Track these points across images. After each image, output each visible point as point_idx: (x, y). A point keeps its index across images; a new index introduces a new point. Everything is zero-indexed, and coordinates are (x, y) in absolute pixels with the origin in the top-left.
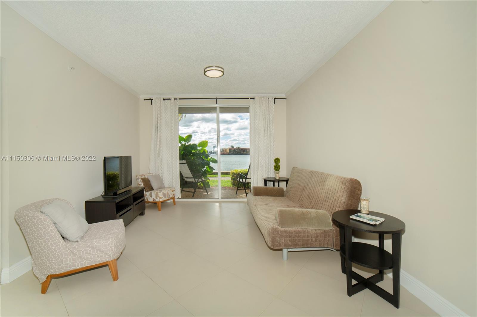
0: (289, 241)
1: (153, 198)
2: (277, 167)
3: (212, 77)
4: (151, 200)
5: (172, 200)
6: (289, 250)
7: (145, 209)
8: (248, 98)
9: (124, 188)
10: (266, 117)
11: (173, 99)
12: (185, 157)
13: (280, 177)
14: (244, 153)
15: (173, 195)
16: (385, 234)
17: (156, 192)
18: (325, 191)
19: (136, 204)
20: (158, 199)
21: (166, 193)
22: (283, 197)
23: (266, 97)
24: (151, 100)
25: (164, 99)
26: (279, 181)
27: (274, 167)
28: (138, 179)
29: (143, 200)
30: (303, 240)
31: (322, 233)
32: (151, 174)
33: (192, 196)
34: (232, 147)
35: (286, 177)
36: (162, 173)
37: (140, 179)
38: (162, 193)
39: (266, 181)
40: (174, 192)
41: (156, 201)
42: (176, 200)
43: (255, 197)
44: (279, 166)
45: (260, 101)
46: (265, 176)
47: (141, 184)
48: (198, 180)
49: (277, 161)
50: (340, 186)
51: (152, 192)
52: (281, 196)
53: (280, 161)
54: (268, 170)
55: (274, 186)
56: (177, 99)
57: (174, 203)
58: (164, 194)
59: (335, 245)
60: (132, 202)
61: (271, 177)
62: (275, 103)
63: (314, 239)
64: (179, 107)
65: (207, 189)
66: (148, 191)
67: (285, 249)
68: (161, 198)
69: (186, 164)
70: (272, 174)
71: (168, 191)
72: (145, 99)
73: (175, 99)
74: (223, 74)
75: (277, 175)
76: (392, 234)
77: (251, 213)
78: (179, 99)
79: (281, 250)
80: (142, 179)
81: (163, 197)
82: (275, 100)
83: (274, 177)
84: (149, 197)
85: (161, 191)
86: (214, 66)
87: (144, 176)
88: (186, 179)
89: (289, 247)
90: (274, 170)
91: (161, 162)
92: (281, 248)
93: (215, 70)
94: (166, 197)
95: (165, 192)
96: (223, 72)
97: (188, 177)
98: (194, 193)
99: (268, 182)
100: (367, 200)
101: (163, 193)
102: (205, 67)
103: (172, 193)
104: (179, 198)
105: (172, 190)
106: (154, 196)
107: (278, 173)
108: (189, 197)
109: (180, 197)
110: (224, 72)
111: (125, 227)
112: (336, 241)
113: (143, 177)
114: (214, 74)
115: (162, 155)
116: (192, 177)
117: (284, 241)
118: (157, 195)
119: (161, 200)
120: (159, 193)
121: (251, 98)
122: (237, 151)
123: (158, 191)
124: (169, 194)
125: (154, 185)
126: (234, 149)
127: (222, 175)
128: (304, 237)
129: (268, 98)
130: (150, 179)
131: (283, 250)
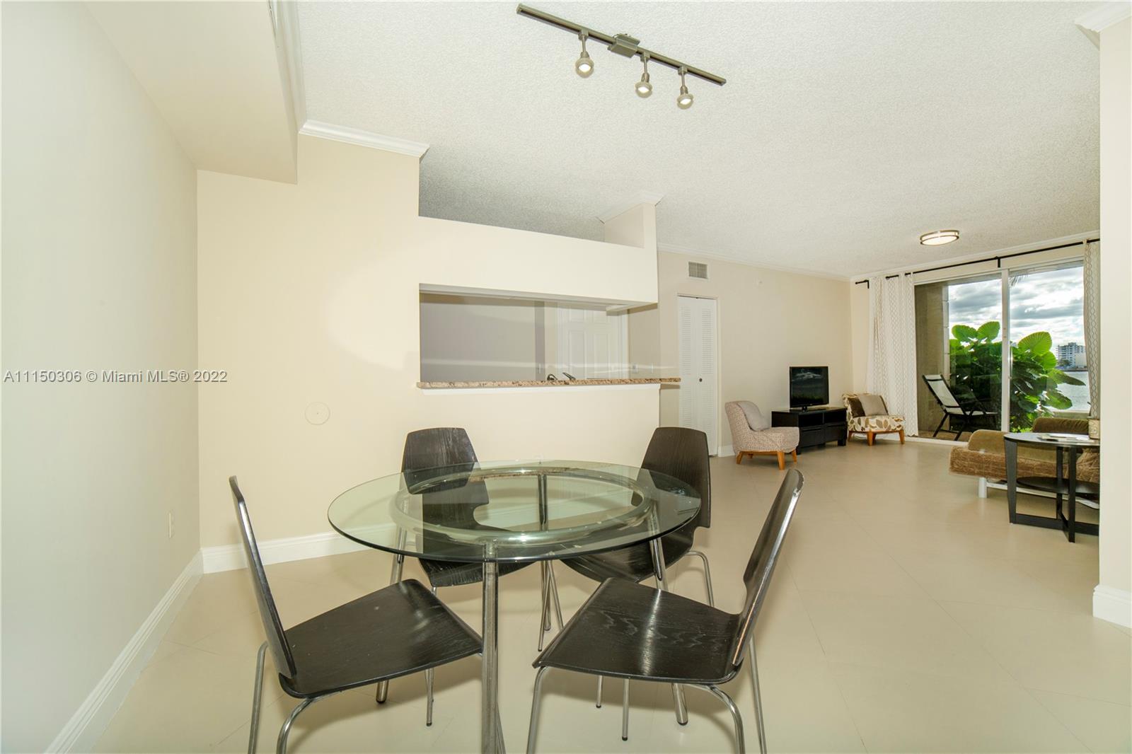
1: (862, 426)
4: (859, 429)
7: (846, 438)
11: (902, 275)
15: (898, 427)
17: (866, 418)
20: (869, 428)
21: (883, 422)
24: (868, 282)
25: (887, 278)
28: (844, 399)
29: (843, 425)
32: (865, 393)
33: (954, 439)
37: (847, 399)
38: (875, 420)
40: (902, 422)
41: (865, 431)
48: (972, 412)
51: (862, 418)
56: (910, 274)
58: (879, 423)
60: (823, 422)
64: (915, 286)
66: (856, 417)
68: (873, 427)
69: (943, 381)
71: (888, 420)
72: (856, 281)
73: (906, 274)
78: (914, 273)
80: (849, 399)
81: (876, 427)
84: (854, 423)
85: (873, 418)
87: (855, 396)
91: (884, 378)
95: (882, 419)
97: (951, 405)
98: (959, 434)
101: (877, 421)
103: (896, 423)
104: (913, 436)
105: (897, 419)
106: (863, 424)
115: (885, 365)
116: (957, 404)
118: (867, 423)
119: (873, 430)
120: (870, 420)
123: (870, 417)
124: (889, 424)
125: (866, 408)
130: (860, 400)
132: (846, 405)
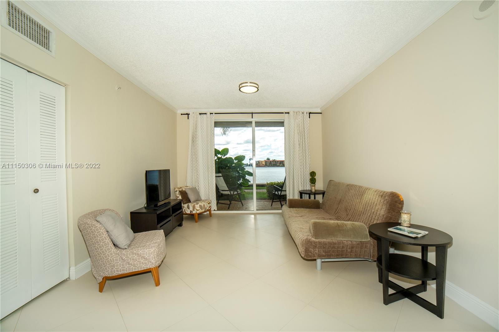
0: (323, 251)
1: (190, 210)
2: (313, 180)
3: (246, 93)
4: (188, 212)
5: (208, 212)
6: (323, 260)
7: (183, 221)
8: (283, 113)
9: (163, 200)
10: (301, 132)
11: (209, 114)
12: (221, 170)
13: (316, 189)
14: (280, 165)
15: (209, 207)
16: (429, 247)
17: (193, 204)
18: (363, 204)
19: (175, 216)
20: (195, 211)
21: (203, 205)
22: (319, 209)
23: (301, 112)
24: (188, 114)
25: (200, 114)
26: (315, 194)
27: (309, 180)
28: (176, 191)
29: (181, 212)
30: (337, 251)
31: (358, 244)
32: (188, 186)
33: (228, 208)
34: (268, 159)
35: (322, 190)
36: (198, 186)
37: (178, 192)
38: (198, 205)
39: (301, 193)
40: (210, 205)
41: (193, 213)
42: (213, 212)
43: (289, 209)
44: (315, 179)
45: (295, 115)
46: (301, 189)
47: (179, 197)
48: (234, 193)
49: (313, 174)
50: (380, 199)
51: (190, 204)
52: (317, 208)
53: (316, 174)
54: (304, 183)
55: (310, 198)
56: (213, 114)
57: (210, 215)
58: (200, 206)
59: (372, 256)
60: (171, 214)
61: (306, 190)
62: (309, 118)
63: (349, 250)
64: (215, 122)
65: (242, 201)
66: (185, 203)
67: (319, 260)
68: (198, 210)
69: (222, 177)
70: (308, 187)
71: (205, 204)
72: (182, 113)
73: (211, 114)
74: (258, 90)
75: (313, 188)
76: (436, 247)
77: (286, 224)
78: (215, 113)
79: (315, 260)
80: (180, 191)
81: (199, 210)
82: (310, 114)
83: (310, 189)
84: (187, 209)
85: (197, 204)
86: (249, 83)
87: (181, 189)
88: (222, 192)
89: (323, 258)
90: (310, 183)
91: (197, 176)
92: (315, 258)
93: (250, 86)
94: (202, 209)
95: (201, 204)
96: (257, 88)
97: (224, 190)
98: (230, 205)
99: (303, 195)
100: (408, 214)
101: (200, 205)
102: (240, 83)
103: (208, 205)
104: (214, 210)
105: (208, 203)
107: (314, 186)
108: (225, 210)
109: (216, 210)
110: (259, 88)
111: (165, 237)
112: (373, 252)
113: (180, 190)
114: (249, 89)
115: (198, 168)
116: (228, 189)
117: (317, 252)
118: (194, 207)
119: (198, 212)
120: (196, 205)
121: (285, 113)
122: (273, 163)
123: (195, 203)
124: (206, 206)
125: (192, 197)
126: (270, 162)
127: (258, 188)
128: (338, 247)
129: (303, 113)
130: (187, 192)
131: (317, 260)
132: (178, 196)
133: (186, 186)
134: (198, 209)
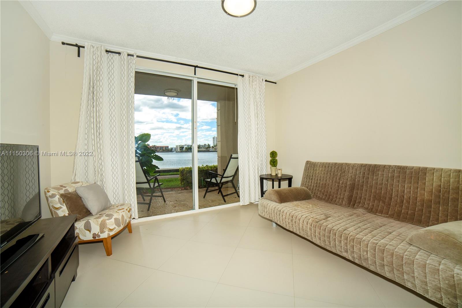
1: (92, 232)
4: (89, 237)
20: (106, 232)
37: (58, 196)
38: (113, 220)
41: (101, 238)
47: (61, 208)
51: (91, 220)
57: (130, 230)
58: (117, 221)
68: (111, 230)
80: (62, 196)
81: (115, 228)
84: (85, 231)
85: (110, 216)
87: (64, 189)
94: (120, 226)
95: (118, 215)
97: (140, 182)
101: (115, 219)
106: (95, 229)
109: (137, 218)
113: (62, 192)
118: (103, 226)
119: (112, 233)
120: (108, 222)
123: (104, 218)
124: (125, 218)
132: (58, 205)
133: (73, 181)
134: (111, 228)
